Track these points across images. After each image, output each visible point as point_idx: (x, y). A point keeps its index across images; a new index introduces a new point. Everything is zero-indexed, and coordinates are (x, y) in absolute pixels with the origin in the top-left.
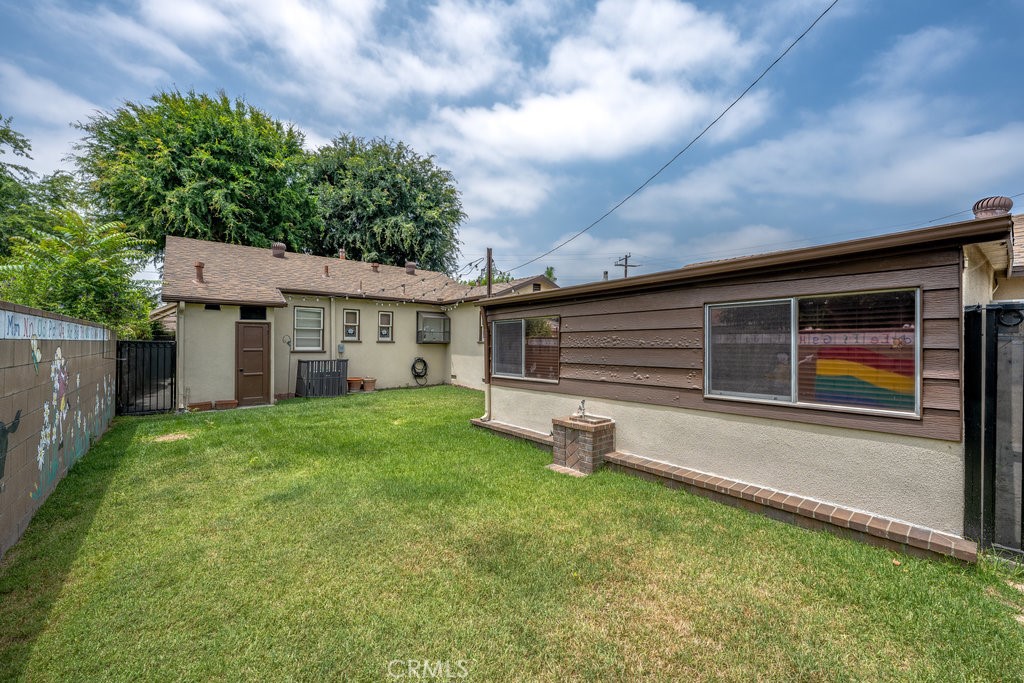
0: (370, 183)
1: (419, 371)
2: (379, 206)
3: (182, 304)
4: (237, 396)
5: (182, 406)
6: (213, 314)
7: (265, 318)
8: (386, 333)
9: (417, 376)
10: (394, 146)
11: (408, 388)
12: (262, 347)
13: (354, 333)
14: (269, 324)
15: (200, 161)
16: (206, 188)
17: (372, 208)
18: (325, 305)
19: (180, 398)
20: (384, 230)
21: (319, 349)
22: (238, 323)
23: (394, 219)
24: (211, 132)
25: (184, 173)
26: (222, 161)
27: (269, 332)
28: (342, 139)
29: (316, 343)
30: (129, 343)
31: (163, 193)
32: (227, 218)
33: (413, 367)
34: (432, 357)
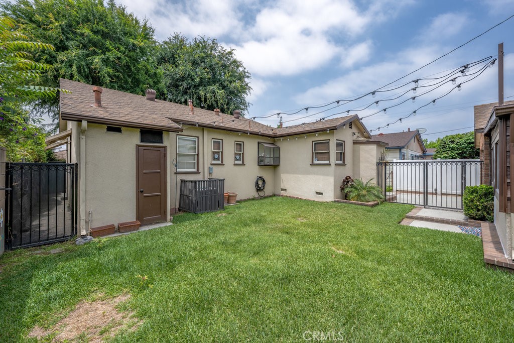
0: (195, 64)
1: (260, 186)
2: (201, 79)
3: (84, 124)
4: (139, 217)
5: (84, 233)
6: (115, 135)
7: (162, 143)
8: (240, 157)
9: (259, 189)
10: (210, 42)
11: (254, 199)
12: (160, 169)
13: (218, 158)
14: (165, 148)
15: (82, 35)
16: (88, 55)
17: (197, 80)
18: (199, 134)
19: (82, 223)
20: (206, 94)
21: (194, 170)
22: (138, 146)
23: (211, 88)
24: (91, 18)
25: (70, 44)
26: (100, 37)
27: (165, 155)
28: (175, 37)
29: (192, 165)
30: (22, 166)
31: (54, 54)
32: (104, 77)
33: (257, 183)
34: (267, 175)
